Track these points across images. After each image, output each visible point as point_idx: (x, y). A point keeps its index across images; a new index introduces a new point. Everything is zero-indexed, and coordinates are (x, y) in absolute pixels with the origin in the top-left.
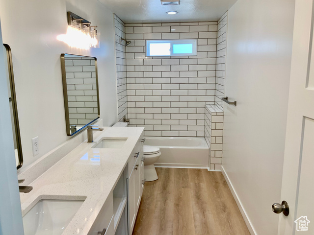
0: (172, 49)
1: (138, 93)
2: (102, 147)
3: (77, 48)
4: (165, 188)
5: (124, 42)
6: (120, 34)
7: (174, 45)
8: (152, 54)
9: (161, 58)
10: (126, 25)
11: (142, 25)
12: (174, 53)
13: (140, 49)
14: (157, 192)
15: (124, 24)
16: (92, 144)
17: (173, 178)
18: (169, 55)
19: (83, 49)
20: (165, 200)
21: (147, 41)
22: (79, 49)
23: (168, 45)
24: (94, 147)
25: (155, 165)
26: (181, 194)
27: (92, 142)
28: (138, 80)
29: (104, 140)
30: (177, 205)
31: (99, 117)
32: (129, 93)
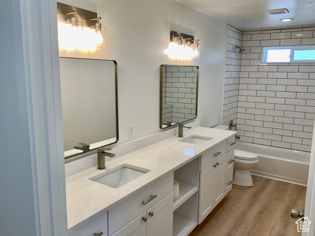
0: (292, 56)
1: (250, 99)
2: (191, 142)
3: (178, 59)
4: (256, 195)
5: (238, 50)
6: (234, 42)
7: (295, 52)
8: (269, 60)
9: (278, 65)
10: (244, 33)
11: (260, 32)
12: (294, 59)
13: (256, 56)
14: (246, 197)
15: (242, 33)
16: (181, 138)
17: (269, 189)
18: (289, 61)
19: (185, 59)
20: (251, 205)
21: (264, 49)
22: (180, 60)
23: (287, 52)
24: (183, 141)
25: (251, 172)
26: (270, 205)
27: (182, 136)
28: (250, 87)
29: (193, 137)
30: (261, 213)
31: (196, 118)
32: (240, 98)
